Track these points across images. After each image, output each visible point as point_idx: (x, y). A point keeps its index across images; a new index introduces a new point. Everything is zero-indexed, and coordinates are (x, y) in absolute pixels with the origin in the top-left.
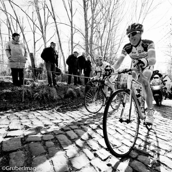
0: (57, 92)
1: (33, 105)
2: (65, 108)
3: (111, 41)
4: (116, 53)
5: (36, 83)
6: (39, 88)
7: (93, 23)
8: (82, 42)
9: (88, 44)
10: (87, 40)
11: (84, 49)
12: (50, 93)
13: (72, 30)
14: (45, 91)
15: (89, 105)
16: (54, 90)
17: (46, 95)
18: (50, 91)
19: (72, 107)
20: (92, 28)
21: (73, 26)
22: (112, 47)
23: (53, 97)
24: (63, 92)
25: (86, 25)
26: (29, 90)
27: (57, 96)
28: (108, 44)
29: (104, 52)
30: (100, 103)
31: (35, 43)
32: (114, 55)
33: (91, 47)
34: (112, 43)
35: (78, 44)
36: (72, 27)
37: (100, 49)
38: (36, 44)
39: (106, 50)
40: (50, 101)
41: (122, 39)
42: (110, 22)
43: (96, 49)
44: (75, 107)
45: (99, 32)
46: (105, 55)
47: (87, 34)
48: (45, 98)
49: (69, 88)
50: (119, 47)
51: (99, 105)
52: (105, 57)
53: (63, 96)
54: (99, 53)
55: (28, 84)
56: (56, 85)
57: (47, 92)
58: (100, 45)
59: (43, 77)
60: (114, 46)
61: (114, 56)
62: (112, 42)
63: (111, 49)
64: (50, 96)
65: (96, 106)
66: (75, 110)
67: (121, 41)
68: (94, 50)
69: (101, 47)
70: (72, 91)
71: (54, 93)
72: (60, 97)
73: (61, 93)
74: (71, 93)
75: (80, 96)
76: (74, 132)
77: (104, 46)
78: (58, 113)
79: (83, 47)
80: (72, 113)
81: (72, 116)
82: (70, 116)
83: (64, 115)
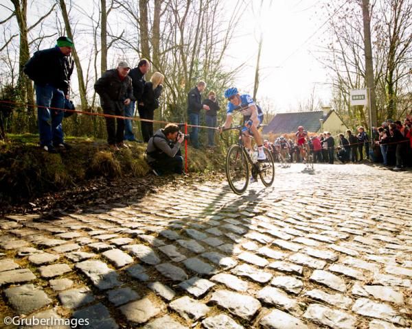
0: (66, 163)
2: (90, 202)
3: (205, 34)
4: (219, 61)
6: (9, 155)
8: (133, 33)
9: (148, 39)
10: (146, 28)
11: (138, 51)
12: (43, 167)
13: (103, 1)
14: (30, 162)
15: (157, 190)
16: (57, 157)
17: (31, 172)
18: (42, 160)
19: (109, 198)
22: (209, 48)
23: (54, 176)
24: (84, 162)
27: (64, 175)
28: (198, 41)
29: (189, 59)
30: (183, 182)
32: (214, 66)
34: (207, 39)
35: (119, 38)
37: (179, 51)
39: (193, 55)
40: (45, 187)
41: (231, 32)
43: (170, 49)
44: (118, 199)
45: (176, 12)
46: (192, 65)
47: (144, 14)
48: (28, 180)
49: (100, 150)
50: (225, 47)
51: (182, 188)
52: (191, 70)
53: (84, 174)
54: (176, 60)
56: (61, 145)
57: (35, 165)
58: (178, 43)
60: (212, 44)
61: (214, 68)
62: (207, 36)
63: (207, 53)
64: (43, 175)
65: (175, 192)
66: (119, 204)
67: (229, 35)
68: (164, 53)
69: (181, 47)
70: (107, 159)
71: (56, 167)
72: (74, 176)
73: (76, 165)
74: (105, 162)
75: (130, 168)
76: (123, 250)
77: (189, 45)
78: (72, 215)
79: (135, 45)
80: (113, 213)
81: (113, 219)
82: (107, 220)
83: (90, 220)
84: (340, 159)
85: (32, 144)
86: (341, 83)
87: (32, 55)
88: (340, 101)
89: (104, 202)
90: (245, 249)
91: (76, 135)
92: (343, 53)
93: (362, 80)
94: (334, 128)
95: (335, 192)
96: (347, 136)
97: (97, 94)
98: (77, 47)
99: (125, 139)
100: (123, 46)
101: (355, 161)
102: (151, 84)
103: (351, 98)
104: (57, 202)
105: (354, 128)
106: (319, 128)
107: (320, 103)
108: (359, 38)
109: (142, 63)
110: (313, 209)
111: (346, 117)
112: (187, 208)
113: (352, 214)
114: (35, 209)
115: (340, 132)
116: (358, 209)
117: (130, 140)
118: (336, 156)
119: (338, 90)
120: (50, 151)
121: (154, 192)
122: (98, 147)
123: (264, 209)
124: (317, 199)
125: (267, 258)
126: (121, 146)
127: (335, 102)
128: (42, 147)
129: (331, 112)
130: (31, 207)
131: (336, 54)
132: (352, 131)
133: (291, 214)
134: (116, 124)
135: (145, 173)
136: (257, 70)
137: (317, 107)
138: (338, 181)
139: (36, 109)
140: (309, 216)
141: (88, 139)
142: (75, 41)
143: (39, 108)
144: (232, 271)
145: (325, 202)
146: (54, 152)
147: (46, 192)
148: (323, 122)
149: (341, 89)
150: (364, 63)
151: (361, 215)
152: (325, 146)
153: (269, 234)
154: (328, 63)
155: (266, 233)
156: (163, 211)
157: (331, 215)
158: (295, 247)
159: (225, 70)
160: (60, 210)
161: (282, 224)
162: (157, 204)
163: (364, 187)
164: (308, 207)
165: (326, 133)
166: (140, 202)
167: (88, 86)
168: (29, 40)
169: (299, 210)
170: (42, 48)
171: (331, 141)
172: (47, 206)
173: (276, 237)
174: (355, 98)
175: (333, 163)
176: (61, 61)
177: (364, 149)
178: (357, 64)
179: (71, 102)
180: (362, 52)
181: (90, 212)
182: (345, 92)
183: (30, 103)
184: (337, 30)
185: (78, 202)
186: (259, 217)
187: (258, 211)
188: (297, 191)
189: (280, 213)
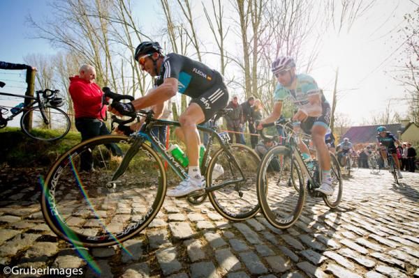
7: (256, 46)
9: (250, 79)
10: (249, 72)
13: (222, 60)
20: (255, 53)
21: (224, 54)
25: (246, 50)
33: (255, 84)
36: (222, 56)
41: (311, 64)
42: (288, 40)
45: (268, 58)
47: (247, 64)
75: (246, 166)
76: (258, 220)
90: (345, 237)
107: (397, 116)
123: (354, 207)
125: (366, 248)
127: (414, 115)
129: (410, 124)
133: (381, 214)
135: (255, 169)
136: (335, 93)
144: (339, 252)
148: (402, 134)
152: (405, 156)
153: (364, 229)
154: (406, 80)
155: (361, 227)
156: (273, 197)
158: (394, 245)
161: (374, 222)
165: (406, 143)
173: (371, 232)
186: (350, 213)
187: (348, 208)
188: (382, 195)
189: (369, 212)
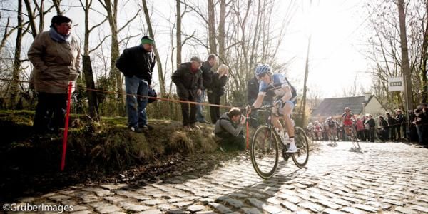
0: (149, 141)
1: (89, 175)
2: (169, 175)
3: (262, 32)
4: (274, 54)
5: (96, 123)
6: (103, 135)
8: (203, 32)
9: (215, 37)
10: (214, 28)
11: (207, 47)
12: (130, 144)
13: (178, 7)
14: (120, 141)
15: (223, 164)
16: (142, 137)
17: (121, 149)
18: (130, 139)
19: (184, 171)
20: (223, 4)
22: (266, 43)
23: (139, 152)
24: (163, 140)
26: (79, 140)
27: (147, 151)
28: (257, 38)
29: (249, 53)
30: (245, 158)
31: (87, 32)
32: (270, 59)
33: (222, 43)
34: (264, 36)
35: (191, 37)
36: (179, 2)
37: (241, 46)
38: (90, 34)
39: (253, 49)
40: (132, 162)
43: (233, 45)
44: (191, 172)
45: (238, 14)
46: (252, 58)
47: (212, 17)
48: (118, 156)
49: (177, 130)
50: (279, 43)
51: (244, 162)
52: (251, 62)
53: (163, 150)
54: (239, 54)
55: (76, 126)
56: (145, 126)
57: (124, 143)
58: (240, 40)
59: (106, 111)
60: (268, 40)
62: (264, 34)
63: (264, 48)
64: (130, 151)
65: (239, 166)
66: (193, 176)
67: (283, 32)
68: (228, 48)
69: (243, 44)
70: (182, 138)
71: (141, 144)
72: (155, 152)
73: (157, 143)
74: (181, 141)
75: (201, 146)
77: (249, 41)
78: (154, 185)
79: (205, 43)
80: (187, 184)
81: (188, 189)
82: (183, 190)
83: (169, 189)
84: (380, 138)
85: (122, 125)
86: (380, 71)
87: (121, 52)
88: (379, 87)
89: (180, 174)
91: (157, 118)
92: (382, 45)
93: (399, 69)
94: (375, 111)
95: (377, 167)
96: (386, 118)
97: (174, 84)
98: (157, 44)
99: (196, 121)
100: (194, 44)
101: (394, 139)
102: (218, 75)
103: (389, 85)
104: (142, 174)
105: (392, 111)
106: (361, 112)
107: (362, 89)
108: (396, 32)
109: (211, 58)
110: (358, 182)
111: (385, 102)
112: (249, 180)
113: (393, 187)
114: (124, 180)
115: (380, 114)
116: (398, 182)
117: (201, 122)
118: (376, 135)
119: (378, 77)
120: (136, 131)
121: (221, 166)
122: (175, 128)
123: (316, 182)
124: (361, 174)
126: (193, 127)
127: (375, 88)
128: (130, 128)
129: (371, 97)
130: (120, 178)
131: (376, 46)
132: (391, 113)
133: (339, 186)
134: (190, 109)
135: (213, 150)
136: (307, 61)
137: (359, 93)
138: (379, 157)
139: (125, 96)
140: (355, 188)
141: (167, 121)
142: (155, 40)
143: (127, 96)
145: (368, 176)
146: (139, 132)
147: (134, 165)
148: (365, 106)
149: (380, 76)
150: (400, 54)
151: (401, 188)
152: (367, 127)
153: (320, 204)
154: (368, 54)
155: (318, 203)
156: (229, 183)
157: (374, 188)
159: (279, 62)
160: (144, 181)
161: (331, 195)
162: (224, 177)
163: (403, 163)
164: (353, 180)
165: (368, 115)
166: (209, 174)
167: (166, 77)
168: (119, 40)
169: (345, 183)
170: (129, 47)
171: (372, 123)
172: (133, 177)
173: (326, 207)
174: (394, 84)
175: (373, 141)
176: (145, 56)
177: (402, 129)
178: (394, 55)
179: (154, 90)
180: (398, 45)
181: (169, 183)
182: (384, 79)
183: (120, 92)
184: (376, 26)
185: (158, 174)
186: (310, 189)
187: (309, 183)
188: (343, 166)
189: (329, 186)
